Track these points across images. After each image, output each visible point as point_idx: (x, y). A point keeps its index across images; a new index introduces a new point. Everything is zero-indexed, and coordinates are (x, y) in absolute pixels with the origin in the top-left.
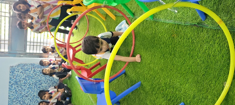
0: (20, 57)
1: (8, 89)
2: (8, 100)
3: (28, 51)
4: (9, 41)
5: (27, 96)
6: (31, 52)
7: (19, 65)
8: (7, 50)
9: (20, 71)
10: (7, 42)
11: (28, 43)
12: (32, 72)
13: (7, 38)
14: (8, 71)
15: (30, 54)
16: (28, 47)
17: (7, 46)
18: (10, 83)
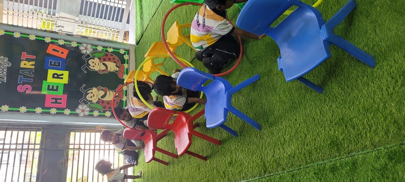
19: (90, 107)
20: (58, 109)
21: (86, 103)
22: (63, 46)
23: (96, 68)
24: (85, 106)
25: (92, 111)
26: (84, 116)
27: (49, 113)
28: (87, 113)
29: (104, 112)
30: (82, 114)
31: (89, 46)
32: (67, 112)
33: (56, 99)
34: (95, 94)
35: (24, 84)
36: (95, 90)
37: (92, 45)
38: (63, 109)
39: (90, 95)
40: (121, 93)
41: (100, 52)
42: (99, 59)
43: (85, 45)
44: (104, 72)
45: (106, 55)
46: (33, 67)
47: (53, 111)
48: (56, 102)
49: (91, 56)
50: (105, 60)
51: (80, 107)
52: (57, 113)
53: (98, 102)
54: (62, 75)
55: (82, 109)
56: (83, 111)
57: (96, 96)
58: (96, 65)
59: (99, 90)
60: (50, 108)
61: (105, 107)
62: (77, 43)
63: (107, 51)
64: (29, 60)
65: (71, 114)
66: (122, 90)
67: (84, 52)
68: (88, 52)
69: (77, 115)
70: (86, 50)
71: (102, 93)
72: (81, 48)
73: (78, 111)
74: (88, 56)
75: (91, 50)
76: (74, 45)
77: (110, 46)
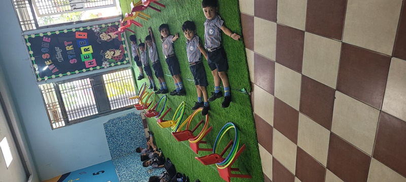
0: (108, 114)
1: (107, 142)
2: (109, 150)
3: (112, 109)
4: (96, 105)
5: (122, 145)
6: (115, 108)
7: (109, 121)
8: (97, 113)
9: (112, 125)
11: (111, 103)
12: (120, 124)
13: (95, 103)
14: (103, 127)
15: (114, 110)
16: (111, 105)
17: (96, 109)
18: (107, 137)
19: (108, 62)
20: (93, 67)
21: (106, 60)
22: (83, 31)
23: (105, 39)
24: (106, 62)
25: (110, 64)
26: (107, 67)
28: (108, 66)
29: (117, 63)
30: (106, 67)
31: (97, 26)
32: (98, 67)
33: (91, 62)
34: (109, 54)
35: (72, 59)
36: (108, 52)
37: (99, 25)
38: (96, 67)
39: (107, 55)
40: (123, 50)
41: (105, 28)
42: (105, 32)
43: (94, 26)
44: (110, 40)
45: (108, 29)
46: (73, 48)
47: (91, 69)
48: (91, 64)
50: (108, 32)
51: (104, 63)
52: (94, 70)
53: (112, 58)
54: (89, 48)
56: (106, 65)
58: (105, 37)
59: (110, 51)
60: (89, 68)
61: (116, 60)
62: (90, 26)
63: (108, 26)
64: (69, 45)
65: (100, 68)
66: (123, 48)
67: (96, 31)
68: (98, 30)
69: (103, 68)
70: (96, 29)
72: (93, 29)
73: (103, 66)
74: (99, 33)
75: (99, 28)
76: (89, 28)
77: (109, 22)
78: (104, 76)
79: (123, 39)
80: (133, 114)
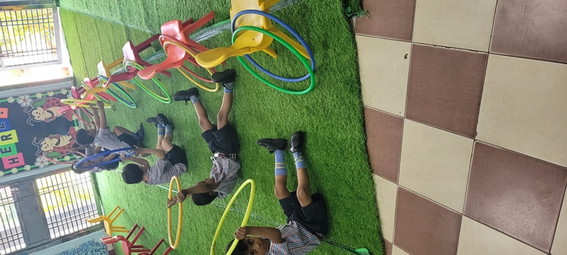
0: (45, 248)
3: (53, 236)
4: (23, 232)
6: (58, 235)
10: (21, 236)
11: (50, 227)
15: (56, 239)
16: (51, 231)
17: (22, 240)
20: (18, 168)
22: (1, 106)
23: (42, 118)
24: (43, 158)
26: (45, 166)
27: (11, 173)
28: (47, 163)
30: (42, 166)
31: (27, 97)
32: (28, 167)
33: (13, 159)
37: (30, 95)
38: (23, 166)
41: (41, 100)
42: (42, 107)
43: (22, 97)
44: (51, 120)
45: (48, 101)
47: (14, 170)
48: (14, 162)
49: (33, 107)
50: (48, 107)
51: (38, 159)
52: (19, 171)
53: (54, 151)
54: (10, 135)
55: (41, 161)
57: (50, 145)
59: (51, 139)
60: (10, 169)
61: (62, 153)
62: (14, 97)
63: (47, 96)
65: (32, 169)
67: (24, 105)
68: (28, 104)
69: (38, 167)
70: (25, 102)
71: (55, 141)
72: (20, 102)
73: (37, 164)
74: (30, 108)
75: (30, 100)
76: (11, 100)
77: (49, 89)
78: (38, 181)
79: (74, 118)
80: (92, 243)
